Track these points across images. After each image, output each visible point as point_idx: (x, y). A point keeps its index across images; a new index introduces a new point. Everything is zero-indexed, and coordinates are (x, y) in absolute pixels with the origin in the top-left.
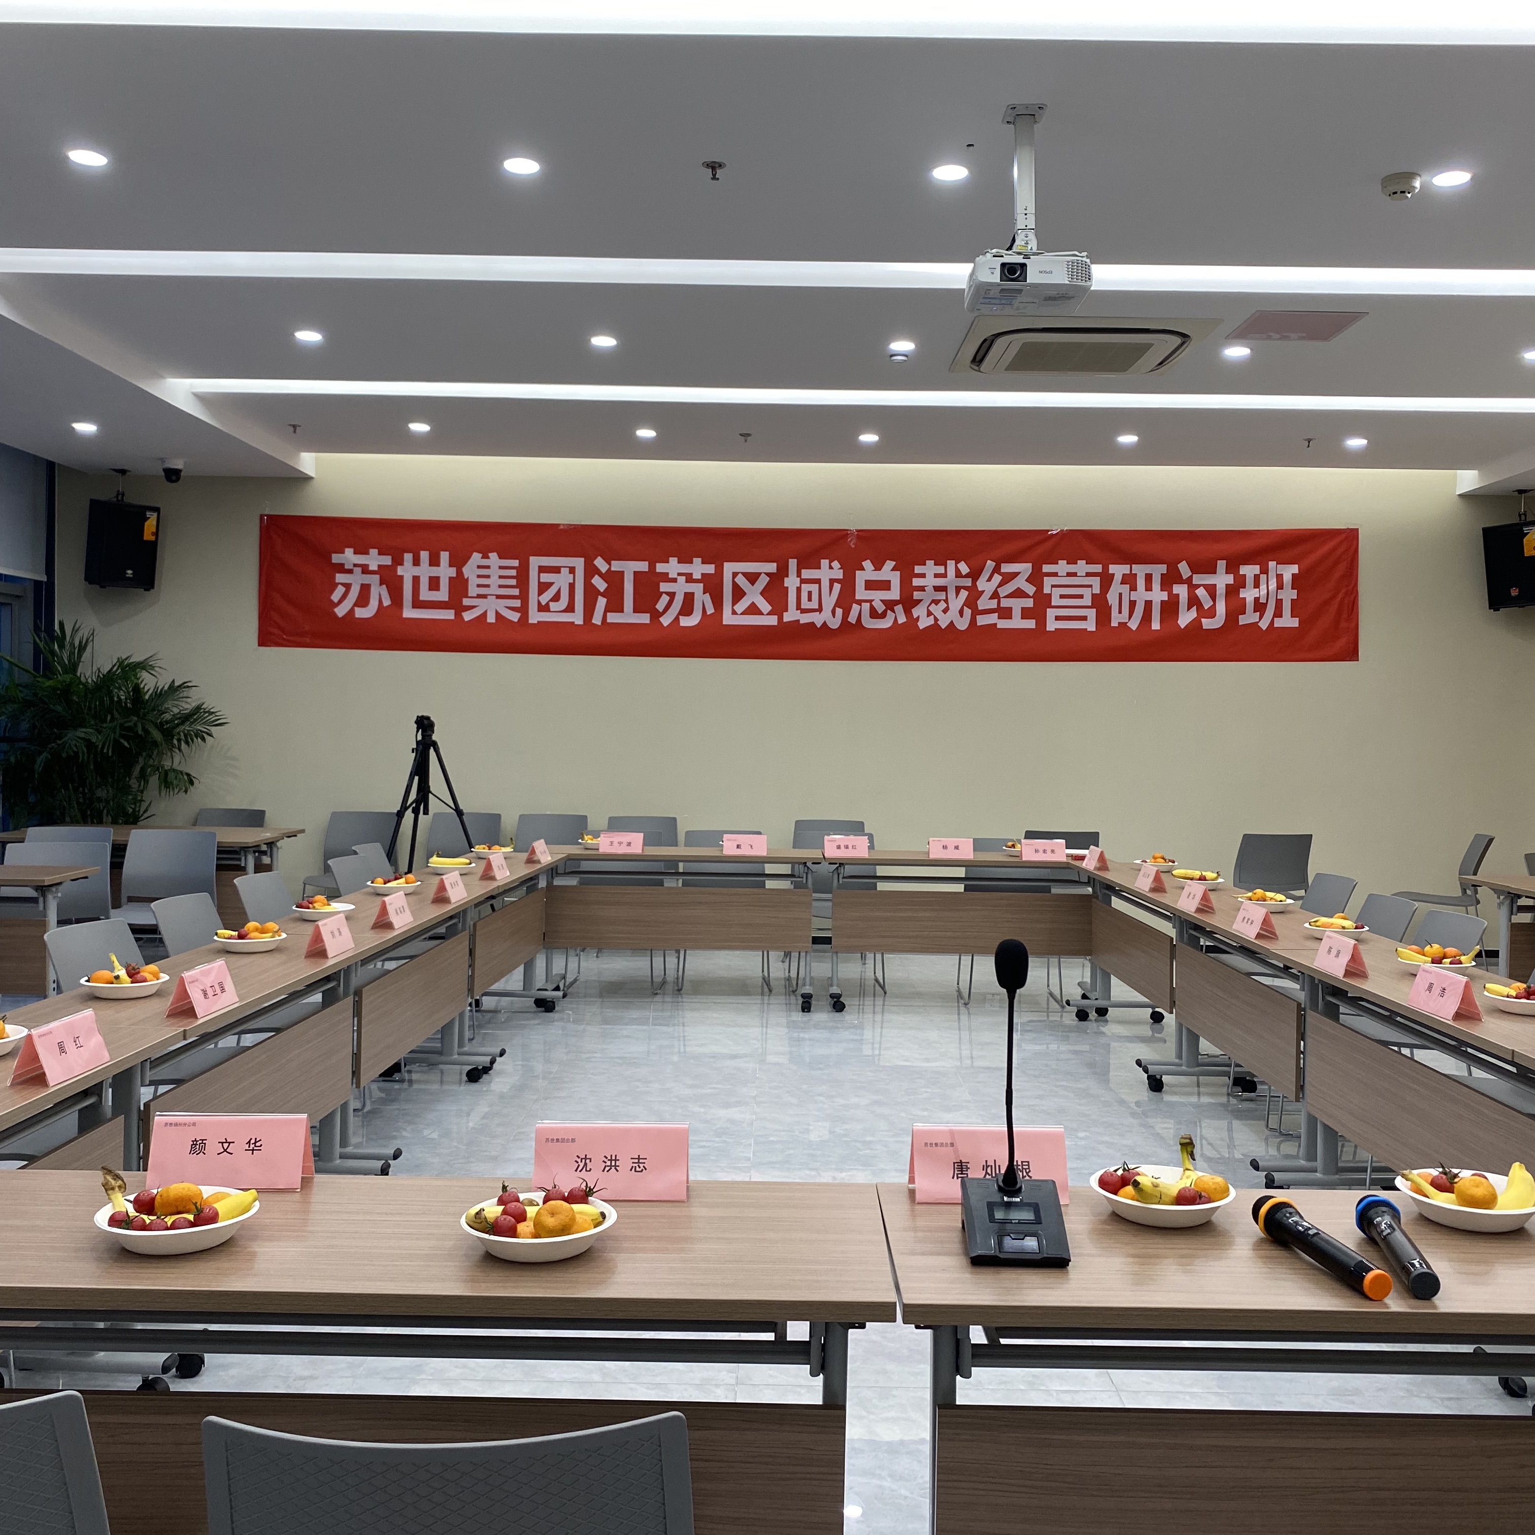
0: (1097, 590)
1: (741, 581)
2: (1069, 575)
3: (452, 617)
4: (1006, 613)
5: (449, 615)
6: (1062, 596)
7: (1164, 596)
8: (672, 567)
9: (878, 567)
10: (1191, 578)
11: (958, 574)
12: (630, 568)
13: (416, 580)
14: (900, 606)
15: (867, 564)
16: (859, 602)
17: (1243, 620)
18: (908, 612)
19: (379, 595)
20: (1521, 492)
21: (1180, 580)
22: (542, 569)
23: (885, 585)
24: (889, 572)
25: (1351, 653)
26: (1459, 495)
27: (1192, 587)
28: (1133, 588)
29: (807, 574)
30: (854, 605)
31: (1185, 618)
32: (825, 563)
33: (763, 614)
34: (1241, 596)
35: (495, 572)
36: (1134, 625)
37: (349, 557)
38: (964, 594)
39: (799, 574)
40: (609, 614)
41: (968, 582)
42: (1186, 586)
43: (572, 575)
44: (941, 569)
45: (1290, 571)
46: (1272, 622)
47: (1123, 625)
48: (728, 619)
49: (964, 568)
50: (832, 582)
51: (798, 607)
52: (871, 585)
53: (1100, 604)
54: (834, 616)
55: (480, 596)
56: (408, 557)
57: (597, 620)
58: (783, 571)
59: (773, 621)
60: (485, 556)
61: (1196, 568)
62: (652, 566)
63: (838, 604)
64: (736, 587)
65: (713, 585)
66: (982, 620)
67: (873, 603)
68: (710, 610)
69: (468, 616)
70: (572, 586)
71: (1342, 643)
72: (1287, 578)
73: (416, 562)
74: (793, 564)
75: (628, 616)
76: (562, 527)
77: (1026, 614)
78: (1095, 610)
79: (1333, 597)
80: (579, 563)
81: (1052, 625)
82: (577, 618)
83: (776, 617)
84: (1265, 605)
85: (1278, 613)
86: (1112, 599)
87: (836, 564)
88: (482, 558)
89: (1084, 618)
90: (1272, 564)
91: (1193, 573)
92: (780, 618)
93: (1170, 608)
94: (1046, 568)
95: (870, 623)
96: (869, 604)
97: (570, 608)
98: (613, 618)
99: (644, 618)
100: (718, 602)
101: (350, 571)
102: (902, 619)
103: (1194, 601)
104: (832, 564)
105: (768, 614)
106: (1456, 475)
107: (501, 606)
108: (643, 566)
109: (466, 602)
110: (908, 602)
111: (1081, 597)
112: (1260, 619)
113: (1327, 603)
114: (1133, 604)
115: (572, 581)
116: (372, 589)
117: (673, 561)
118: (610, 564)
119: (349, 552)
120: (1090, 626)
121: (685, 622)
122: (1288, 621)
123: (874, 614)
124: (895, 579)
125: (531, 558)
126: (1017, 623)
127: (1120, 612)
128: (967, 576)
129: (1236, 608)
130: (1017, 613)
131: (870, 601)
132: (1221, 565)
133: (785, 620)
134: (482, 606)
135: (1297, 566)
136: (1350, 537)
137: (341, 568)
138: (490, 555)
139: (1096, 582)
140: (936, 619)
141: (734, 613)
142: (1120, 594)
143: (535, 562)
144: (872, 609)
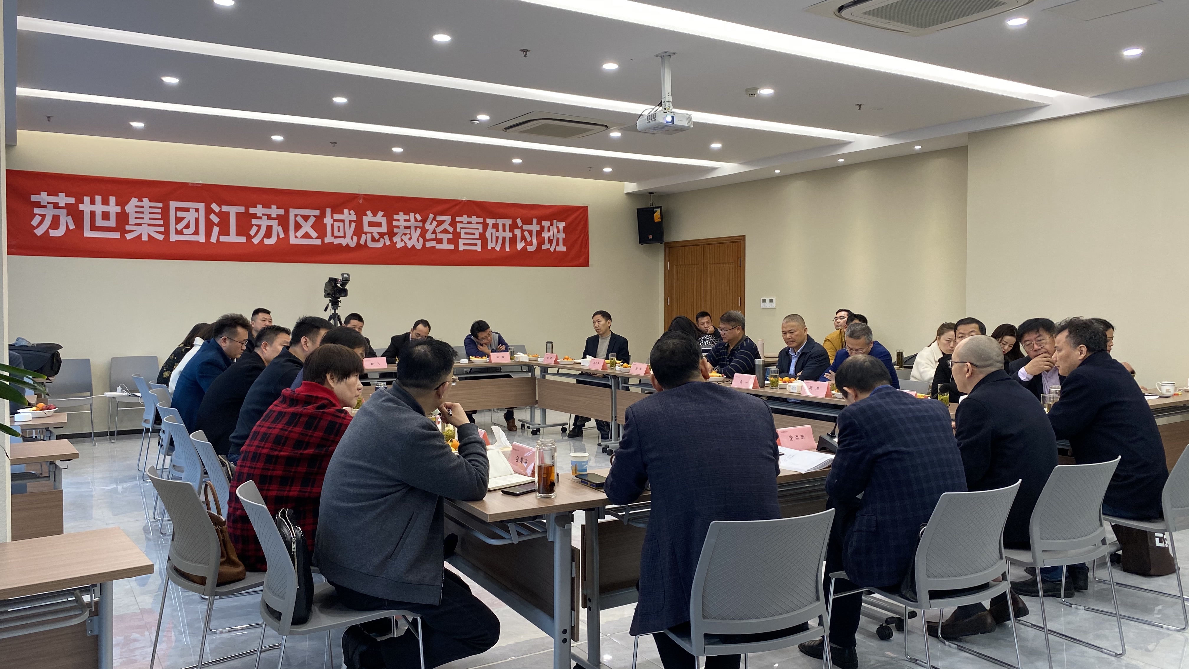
0: (481, 231)
1: (299, 219)
2: (469, 223)
3: (119, 237)
4: (439, 241)
5: (116, 235)
6: (466, 233)
7: (511, 235)
8: (259, 210)
9: (375, 215)
10: (522, 226)
11: (416, 220)
12: (233, 211)
13: (93, 214)
14: (387, 236)
15: (369, 213)
16: (366, 233)
17: (544, 247)
18: (391, 239)
19: (66, 222)
20: (650, 193)
21: (518, 228)
22: (178, 209)
23: (379, 225)
24: (380, 217)
25: (586, 264)
26: (626, 194)
27: (523, 231)
28: (497, 231)
29: (336, 217)
30: (363, 234)
31: (520, 246)
32: (346, 211)
33: (313, 238)
34: (543, 236)
35: (146, 210)
36: (498, 248)
37: (44, 197)
38: (419, 231)
39: (332, 217)
40: (220, 237)
41: (421, 224)
42: (520, 230)
43: (197, 213)
44: (407, 217)
45: (562, 225)
46: (555, 248)
47: (493, 248)
48: (293, 241)
49: (419, 217)
50: (351, 221)
51: (333, 235)
52: (371, 224)
53: (483, 237)
54: (352, 240)
55: (136, 224)
56: (87, 199)
57: (213, 239)
58: (323, 215)
59: (318, 242)
60: (140, 200)
61: (525, 222)
62: (247, 210)
63: (354, 234)
64: (296, 222)
65: (283, 221)
66: (428, 244)
67: (373, 234)
68: (282, 235)
69: (129, 236)
70: (197, 220)
71: (582, 259)
72: (561, 228)
73: (93, 202)
74: (328, 211)
75: (233, 238)
76: (190, 185)
77: (449, 241)
78: (480, 240)
79: (579, 238)
80: (201, 206)
81: (461, 248)
82: (201, 238)
83: (320, 240)
84: (552, 240)
85: (558, 245)
86: (488, 235)
87: (352, 212)
88: (138, 201)
89: (476, 245)
90: (555, 221)
91: (523, 224)
92: (323, 241)
93: (513, 241)
94: (458, 219)
95: (371, 244)
96: (371, 234)
97: (196, 233)
98: (223, 239)
99: (243, 239)
100: (286, 230)
101: (45, 207)
102: (388, 243)
103: (523, 238)
104: (351, 212)
105: (316, 238)
106: (624, 184)
107: (152, 231)
108: (242, 209)
109: (127, 228)
110: (391, 234)
111: (474, 234)
112: (551, 247)
113: (577, 240)
114: (497, 238)
115: (197, 217)
116: (61, 218)
117: (260, 206)
118: (221, 207)
119: (44, 194)
120: (479, 248)
121: (267, 242)
122: (562, 248)
123: (374, 240)
124: (384, 221)
125: (171, 202)
126: (445, 246)
127: (492, 242)
128: (420, 221)
129: (541, 242)
130: (445, 241)
131: (372, 233)
132: (535, 221)
133: (326, 242)
134: (139, 230)
135: (564, 222)
136: (585, 209)
137: (38, 205)
138: (144, 199)
139: (480, 227)
140: (405, 243)
141: (296, 237)
142: (492, 233)
143: (173, 205)
144: (373, 237)
